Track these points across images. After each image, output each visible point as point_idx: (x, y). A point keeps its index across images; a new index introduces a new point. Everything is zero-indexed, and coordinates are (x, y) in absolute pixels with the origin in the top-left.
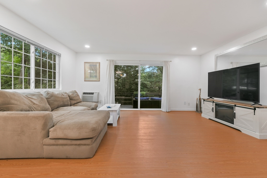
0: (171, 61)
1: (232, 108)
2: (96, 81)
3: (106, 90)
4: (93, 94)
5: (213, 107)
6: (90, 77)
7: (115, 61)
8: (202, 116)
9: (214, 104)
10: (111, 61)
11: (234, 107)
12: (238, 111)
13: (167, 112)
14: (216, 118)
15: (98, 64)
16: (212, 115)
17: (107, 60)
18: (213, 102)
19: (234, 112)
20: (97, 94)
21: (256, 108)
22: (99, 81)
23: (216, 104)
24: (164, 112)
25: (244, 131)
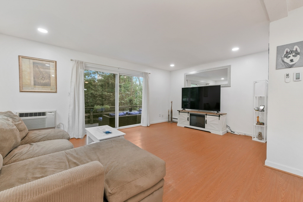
0: (150, 74)
1: (203, 117)
2: (50, 92)
3: (72, 107)
4: (44, 114)
5: (188, 117)
6: (35, 85)
7: (85, 64)
8: (177, 125)
9: (189, 114)
10: (79, 63)
11: (205, 115)
12: (208, 118)
13: (147, 126)
14: (190, 125)
15: (52, 63)
16: (187, 124)
17: (72, 60)
18: (188, 113)
19: (206, 119)
20: (53, 113)
21: (220, 116)
22: (56, 92)
23: (190, 114)
24: (145, 127)
25: (212, 132)
